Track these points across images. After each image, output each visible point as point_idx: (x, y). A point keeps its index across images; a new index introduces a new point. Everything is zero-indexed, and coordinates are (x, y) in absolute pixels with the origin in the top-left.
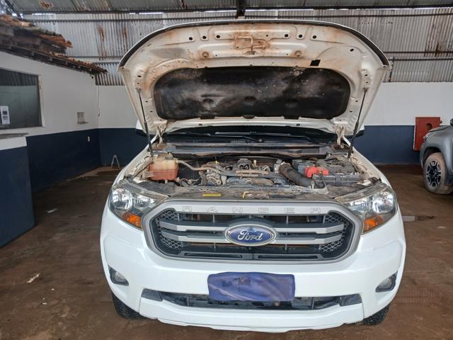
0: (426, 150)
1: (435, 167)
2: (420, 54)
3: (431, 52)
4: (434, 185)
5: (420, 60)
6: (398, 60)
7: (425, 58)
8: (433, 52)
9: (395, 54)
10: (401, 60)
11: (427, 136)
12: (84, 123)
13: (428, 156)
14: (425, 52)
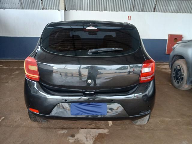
0: (173, 57)
1: (179, 70)
4: (178, 83)
11: (175, 46)
13: (175, 61)
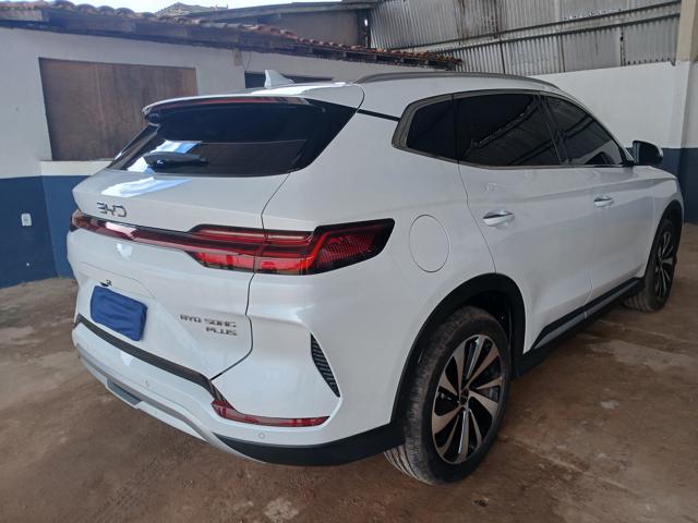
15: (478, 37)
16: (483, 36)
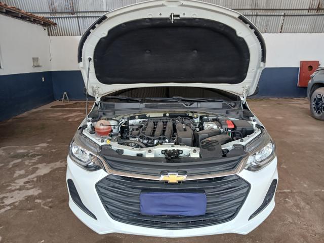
0: (313, 86)
1: (321, 99)
2: (305, 11)
3: (313, 9)
4: (319, 113)
5: (305, 15)
6: (288, 15)
7: (309, 14)
8: (315, 9)
9: (285, 11)
10: (290, 15)
11: (313, 75)
12: (38, 66)
13: (315, 90)
14: (309, 9)
15: (62, 13)
16: (65, 13)
